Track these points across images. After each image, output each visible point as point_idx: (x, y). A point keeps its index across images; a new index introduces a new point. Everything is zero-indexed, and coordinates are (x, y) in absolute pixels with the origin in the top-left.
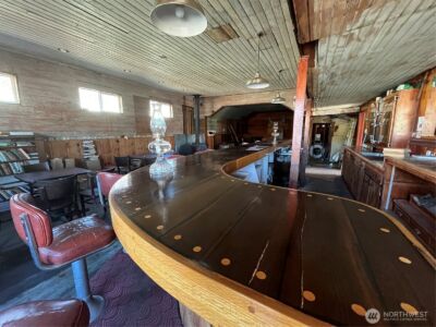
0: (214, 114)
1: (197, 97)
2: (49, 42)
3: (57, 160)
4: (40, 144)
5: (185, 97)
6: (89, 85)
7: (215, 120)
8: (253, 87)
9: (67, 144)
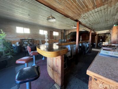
0: (69, 34)
1: (65, 30)
2: (36, 22)
3: (35, 44)
4: (32, 41)
5: (62, 30)
6: (41, 29)
7: (70, 36)
8: (73, 28)
9: (37, 41)
